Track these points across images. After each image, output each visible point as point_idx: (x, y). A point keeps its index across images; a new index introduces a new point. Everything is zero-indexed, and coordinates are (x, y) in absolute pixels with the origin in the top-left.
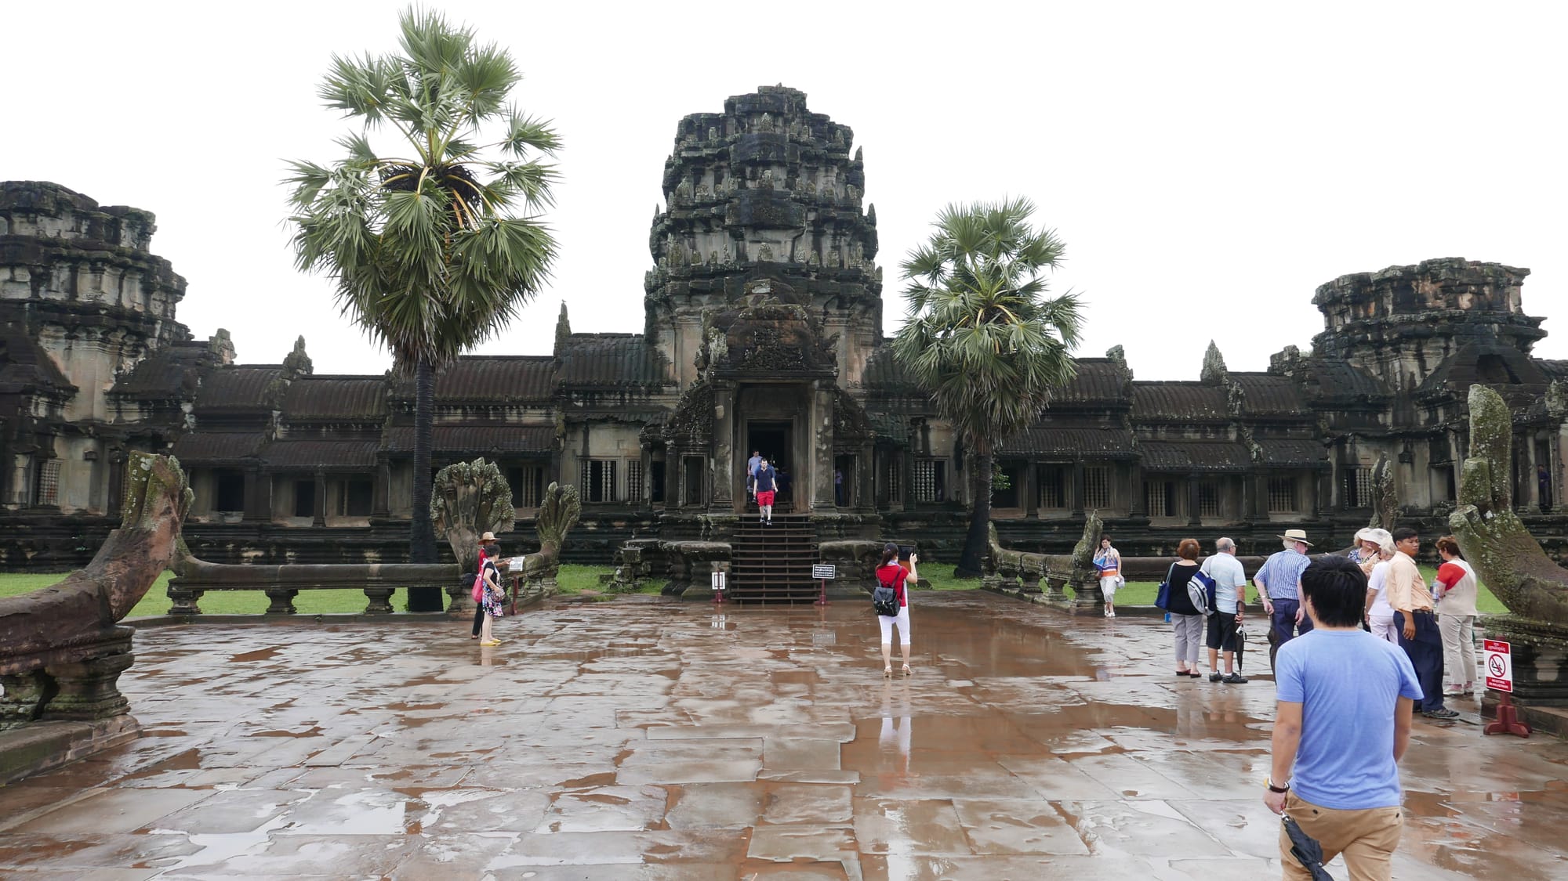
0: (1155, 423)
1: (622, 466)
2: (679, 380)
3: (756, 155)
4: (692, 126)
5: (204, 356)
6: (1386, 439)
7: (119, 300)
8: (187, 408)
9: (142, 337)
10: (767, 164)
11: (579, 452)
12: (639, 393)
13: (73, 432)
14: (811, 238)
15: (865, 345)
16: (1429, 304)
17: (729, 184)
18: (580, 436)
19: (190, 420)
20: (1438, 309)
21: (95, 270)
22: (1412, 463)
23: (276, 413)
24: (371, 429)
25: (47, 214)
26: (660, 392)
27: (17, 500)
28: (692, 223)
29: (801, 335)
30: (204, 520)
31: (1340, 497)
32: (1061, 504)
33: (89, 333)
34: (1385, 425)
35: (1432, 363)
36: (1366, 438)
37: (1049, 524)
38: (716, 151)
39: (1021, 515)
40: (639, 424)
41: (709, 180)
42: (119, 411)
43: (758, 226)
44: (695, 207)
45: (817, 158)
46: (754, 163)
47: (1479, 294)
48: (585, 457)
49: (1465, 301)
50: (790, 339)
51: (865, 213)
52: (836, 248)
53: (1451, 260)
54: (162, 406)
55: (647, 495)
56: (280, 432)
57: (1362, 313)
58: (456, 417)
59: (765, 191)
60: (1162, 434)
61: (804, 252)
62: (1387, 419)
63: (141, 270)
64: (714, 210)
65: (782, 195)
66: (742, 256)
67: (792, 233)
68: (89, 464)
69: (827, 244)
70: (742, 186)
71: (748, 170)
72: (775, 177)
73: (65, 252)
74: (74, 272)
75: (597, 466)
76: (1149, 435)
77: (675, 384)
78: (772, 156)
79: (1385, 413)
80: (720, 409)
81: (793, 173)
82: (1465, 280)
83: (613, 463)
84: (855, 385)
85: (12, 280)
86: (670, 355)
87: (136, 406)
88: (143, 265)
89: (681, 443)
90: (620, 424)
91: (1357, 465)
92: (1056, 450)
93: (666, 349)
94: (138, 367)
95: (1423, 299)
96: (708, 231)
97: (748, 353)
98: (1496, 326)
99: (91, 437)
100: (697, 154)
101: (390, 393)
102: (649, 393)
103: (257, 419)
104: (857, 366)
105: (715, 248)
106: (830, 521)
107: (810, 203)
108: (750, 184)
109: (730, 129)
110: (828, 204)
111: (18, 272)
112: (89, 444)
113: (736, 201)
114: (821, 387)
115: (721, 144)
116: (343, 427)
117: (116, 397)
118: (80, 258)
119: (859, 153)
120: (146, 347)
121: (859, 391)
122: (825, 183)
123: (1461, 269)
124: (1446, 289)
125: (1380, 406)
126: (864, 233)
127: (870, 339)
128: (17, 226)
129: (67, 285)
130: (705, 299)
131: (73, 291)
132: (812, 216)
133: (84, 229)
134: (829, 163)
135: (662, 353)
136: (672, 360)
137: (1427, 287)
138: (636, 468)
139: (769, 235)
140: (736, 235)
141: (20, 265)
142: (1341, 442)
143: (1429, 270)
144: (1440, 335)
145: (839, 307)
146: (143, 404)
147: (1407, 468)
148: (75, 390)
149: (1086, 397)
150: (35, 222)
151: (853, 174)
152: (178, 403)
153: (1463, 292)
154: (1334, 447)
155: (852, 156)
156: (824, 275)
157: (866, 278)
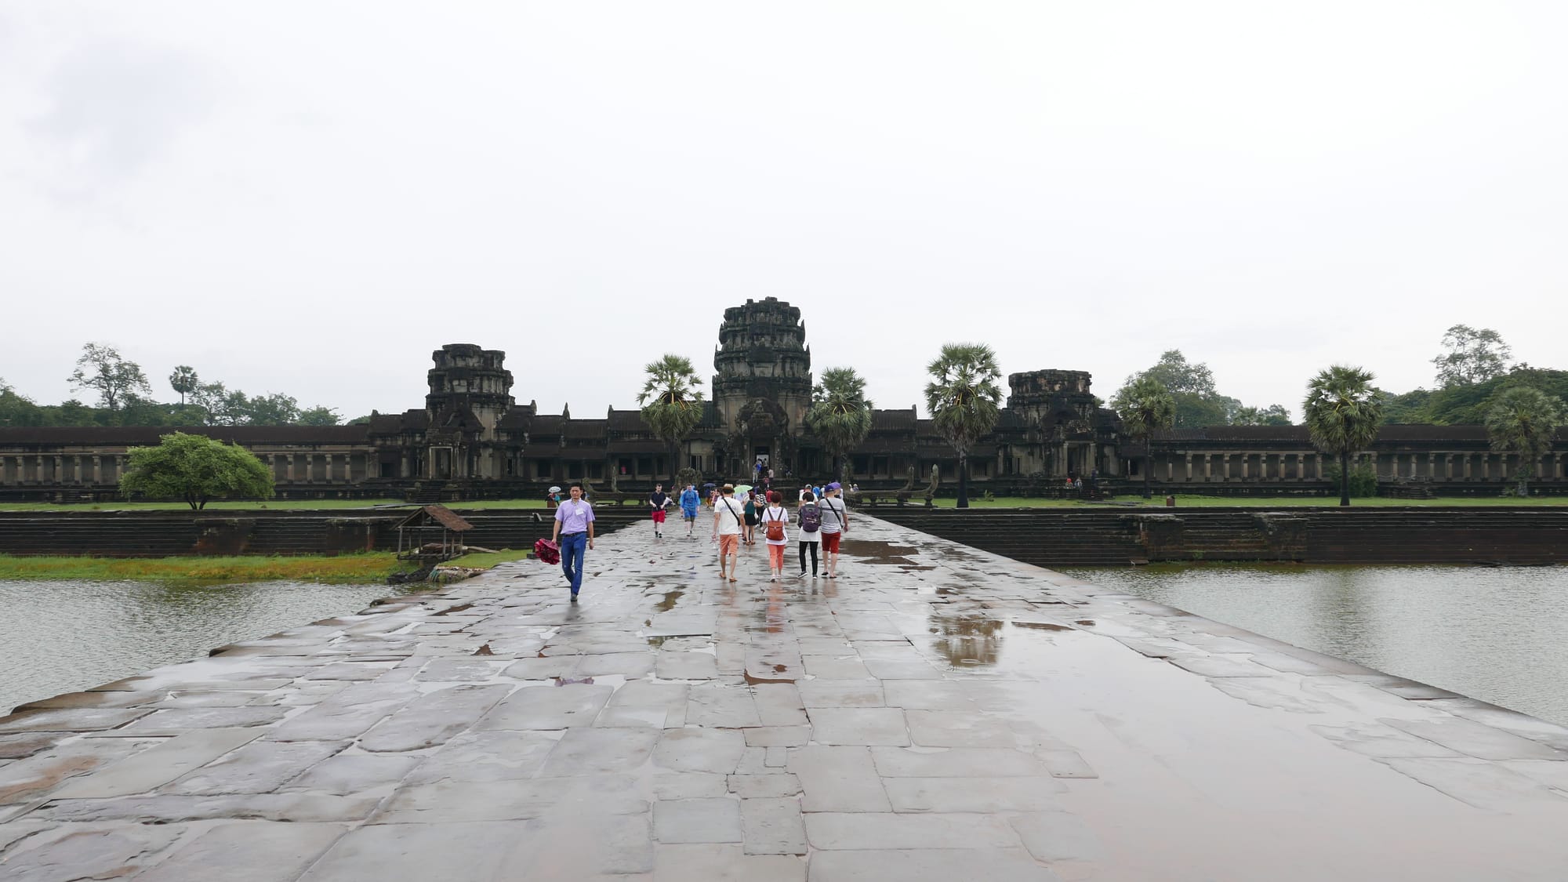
0: (928, 439)
1: (704, 458)
2: (727, 422)
3: (758, 331)
4: (730, 314)
5: (529, 412)
6: (1023, 445)
7: (496, 391)
8: (526, 435)
9: (504, 404)
10: (763, 335)
11: (687, 452)
12: (711, 428)
13: (486, 445)
14: (781, 364)
15: (805, 406)
16: (1043, 388)
17: (747, 344)
18: (687, 446)
19: (527, 439)
20: (1046, 391)
21: (489, 380)
22: (1033, 455)
23: (562, 437)
24: (601, 443)
25: (471, 357)
26: (719, 427)
27: (475, 473)
28: (732, 358)
29: (771, 423)
30: (534, 481)
31: (1004, 470)
32: (886, 473)
33: (488, 405)
34: (1025, 439)
35: (1042, 414)
36: (1017, 445)
37: (879, 481)
38: (741, 328)
39: (867, 478)
40: (712, 441)
41: (739, 340)
42: (499, 436)
43: (759, 361)
44: (733, 352)
45: (784, 331)
46: (757, 334)
47: (1063, 384)
48: (689, 454)
49: (1057, 387)
50: (767, 424)
51: (805, 350)
52: (792, 368)
53: (1051, 370)
54: (516, 434)
55: (716, 470)
56: (563, 444)
57: (1020, 390)
58: (636, 438)
59: (762, 346)
60: (930, 443)
61: (778, 372)
62: (1026, 437)
63: (503, 377)
64: (741, 354)
65: (769, 348)
66: (753, 373)
67: (773, 364)
68: (491, 458)
69: (788, 366)
70: (753, 344)
71: (755, 337)
72: (766, 341)
73: (479, 373)
74: (481, 380)
75: (694, 458)
76: (925, 444)
77: (726, 424)
78: (765, 331)
79: (1025, 434)
80: (745, 446)
81: (774, 338)
82: (1057, 379)
83: (701, 457)
84: (800, 424)
85: (459, 385)
86: (723, 411)
87: (505, 434)
88: (504, 375)
89: (732, 454)
90: (703, 440)
91: (1012, 456)
92: (882, 451)
93: (722, 409)
94: (504, 417)
95: (1041, 386)
96: (739, 362)
97: (754, 429)
98: (1066, 399)
99: (491, 447)
100: (734, 329)
101: (609, 428)
102: (715, 428)
103: (555, 439)
104: (801, 416)
105: (742, 369)
106: (778, 481)
107: (779, 351)
108: (756, 342)
109: (748, 317)
110: (787, 350)
111: (461, 382)
112: (491, 450)
113: (750, 351)
114: (777, 439)
115: (744, 325)
116: (589, 442)
117: (497, 430)
118: (484, 375)
119: (803, 323)
120: (506, 409)
121: (801, 426)
122: (788, 340)
123: (1054, 374)
124: (1049, 382)
125: (1023, 431)
126: (804, 358)
127: (807, 404)
128: (457, 362)
129: (479, 386)
130: (738, 390)
131: (481, 388)
132: (781, 356)
133: (482, 361)
134: (789, 332)
135: (720, 411)
136: (724, 413)
137: (1043, 381)
138: (709, 457)
139: (764, 365)
140: (750, 365)
141: (462, 379)
142: (1006, 447)
143: (1043, 373)
144: (1044, 402)
145: (793, 393)
146: (508, 434)
147: (1031, 458)
148: (484, 428)
149: (897, 428)
150: (465, 360)
151: (800, 334)
152: (523, 433)
153: (1056, 384)
154: (1003, 449)
155: (799, 324)
156: (786, 380)
157: (804, 380)
